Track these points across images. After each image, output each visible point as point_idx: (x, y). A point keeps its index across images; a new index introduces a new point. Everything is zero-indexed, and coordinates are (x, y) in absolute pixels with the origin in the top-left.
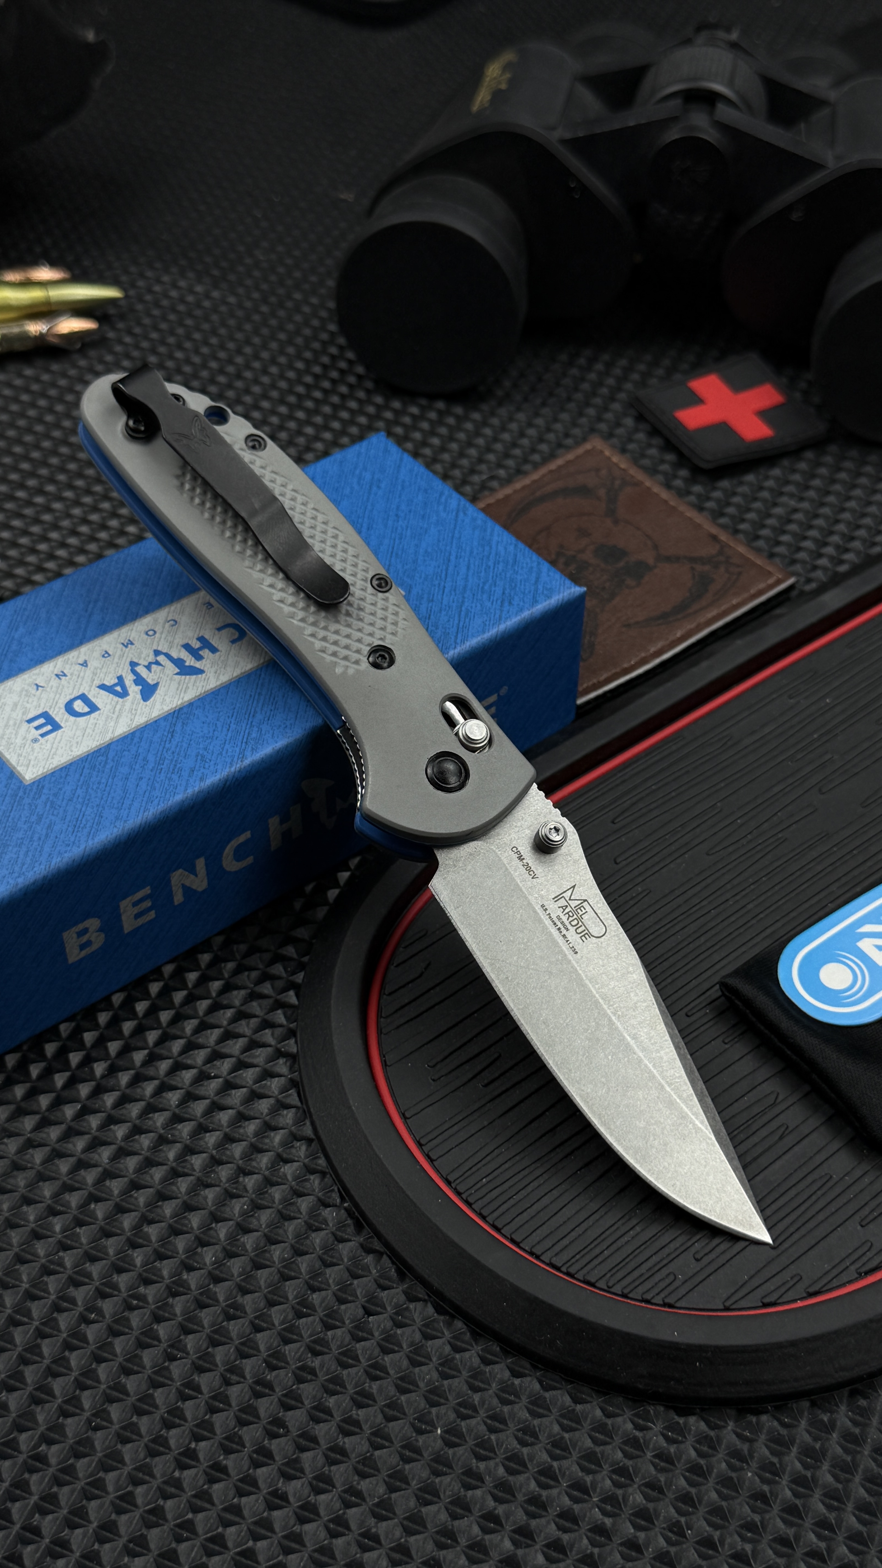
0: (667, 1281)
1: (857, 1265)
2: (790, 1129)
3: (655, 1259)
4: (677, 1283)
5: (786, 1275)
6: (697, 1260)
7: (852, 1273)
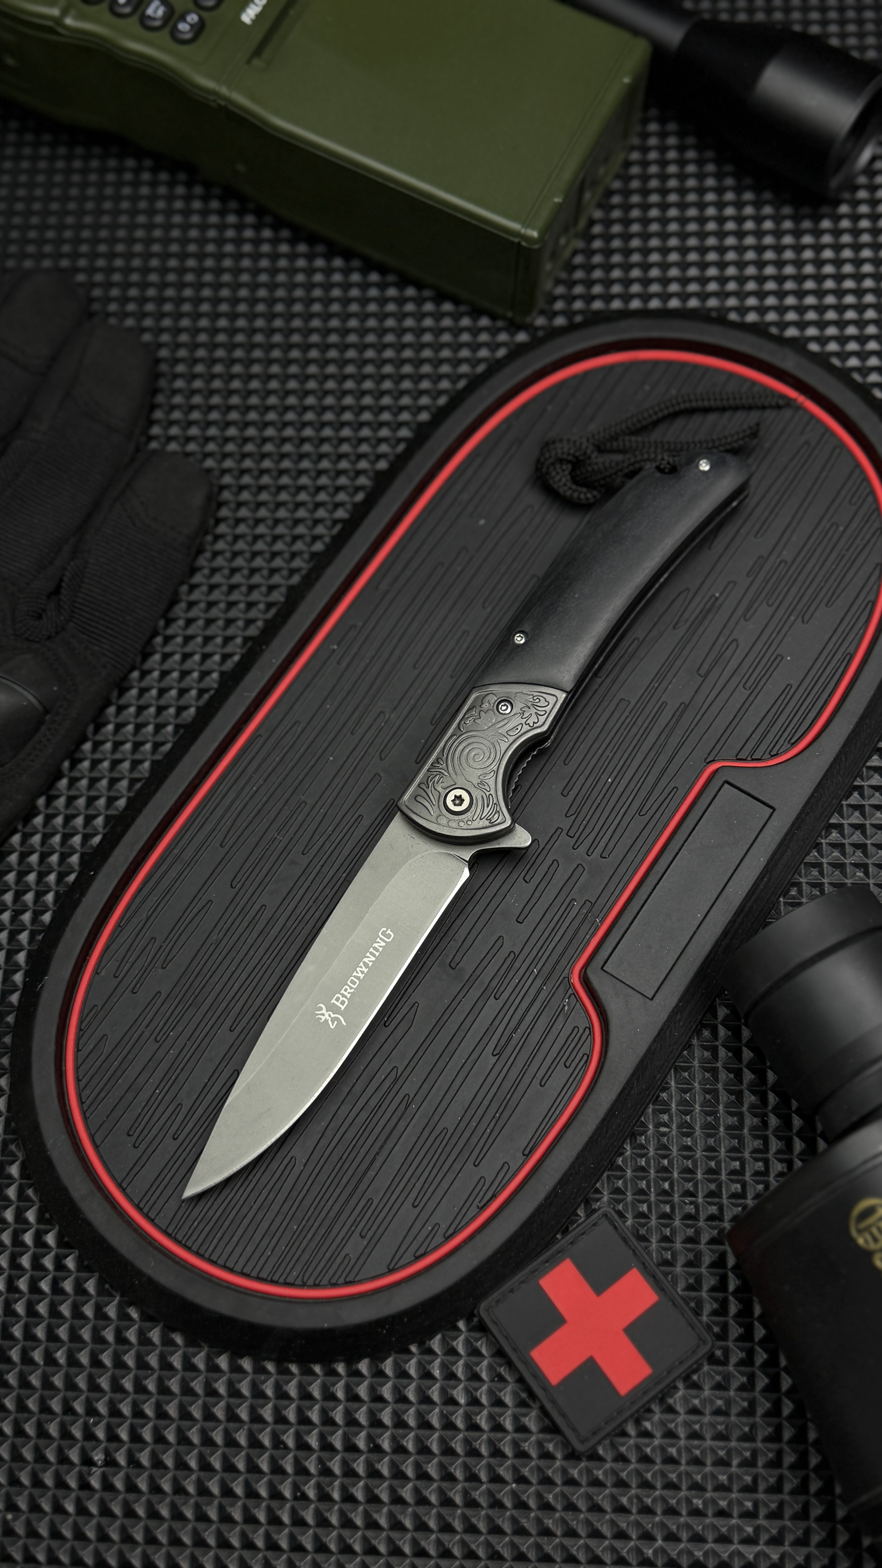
0: (345, 1264)
1: (477, 1201)
2: (412, 1096)
4: (353, 1262)
5: (428, 1228)
6: (363, 1237)
7: (473, 1210)
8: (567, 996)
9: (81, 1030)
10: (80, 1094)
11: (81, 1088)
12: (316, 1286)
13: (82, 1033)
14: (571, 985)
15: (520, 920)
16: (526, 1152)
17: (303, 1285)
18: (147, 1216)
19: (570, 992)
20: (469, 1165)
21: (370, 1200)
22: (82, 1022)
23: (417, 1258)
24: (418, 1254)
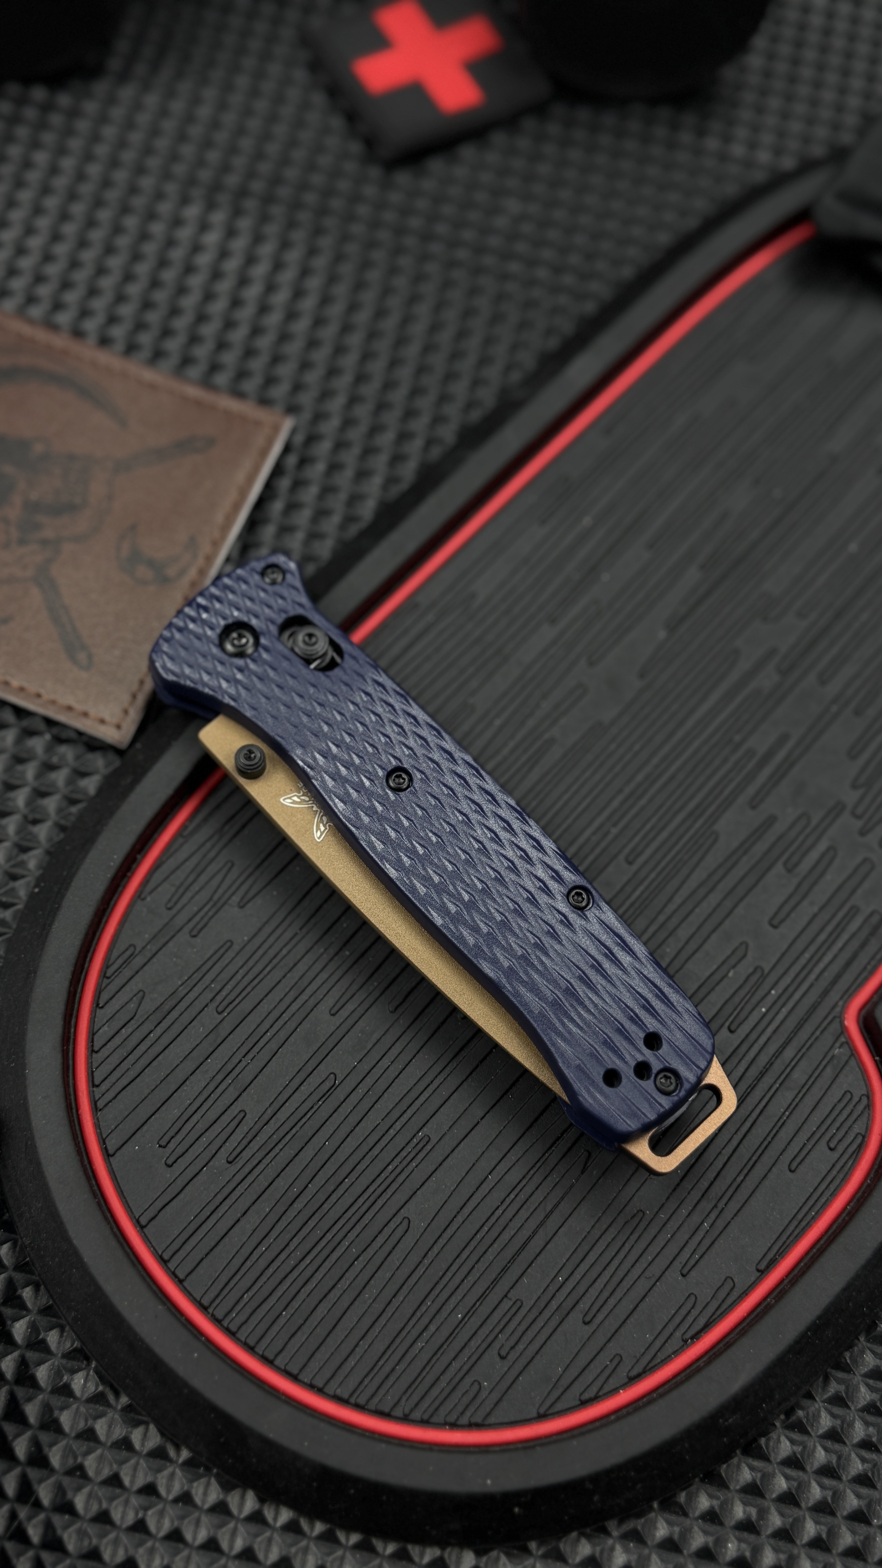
0: (471, 1394)
1: (682, 1329)
3: (456, 1365)
4: (484, 1394)
5: (604, 1359)
6: (502, 1358)
7: (676, 1341)
8: (837, 1045)
9: (105, 976)
10: (93, 1072)
11: (95, 1065)
12: (425, 1423)
13: (106, 981)
14: (844, 1030)
15: (775, 922)
16: (762, 1266)
17: (405, 1419)
18: (173, 1275)
19: (843, 1039)
20: (674, 1274)
21: (518, 1304)
22: (108, 967)
23: (584, 1403)
24: (586, 1396)
